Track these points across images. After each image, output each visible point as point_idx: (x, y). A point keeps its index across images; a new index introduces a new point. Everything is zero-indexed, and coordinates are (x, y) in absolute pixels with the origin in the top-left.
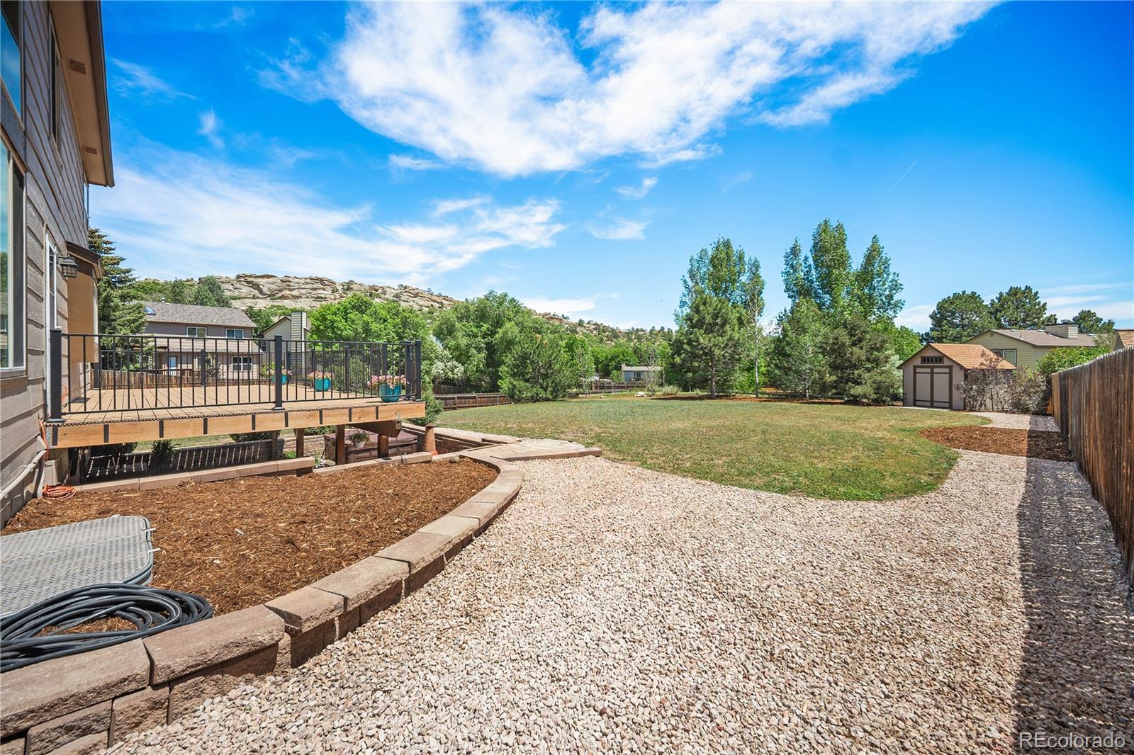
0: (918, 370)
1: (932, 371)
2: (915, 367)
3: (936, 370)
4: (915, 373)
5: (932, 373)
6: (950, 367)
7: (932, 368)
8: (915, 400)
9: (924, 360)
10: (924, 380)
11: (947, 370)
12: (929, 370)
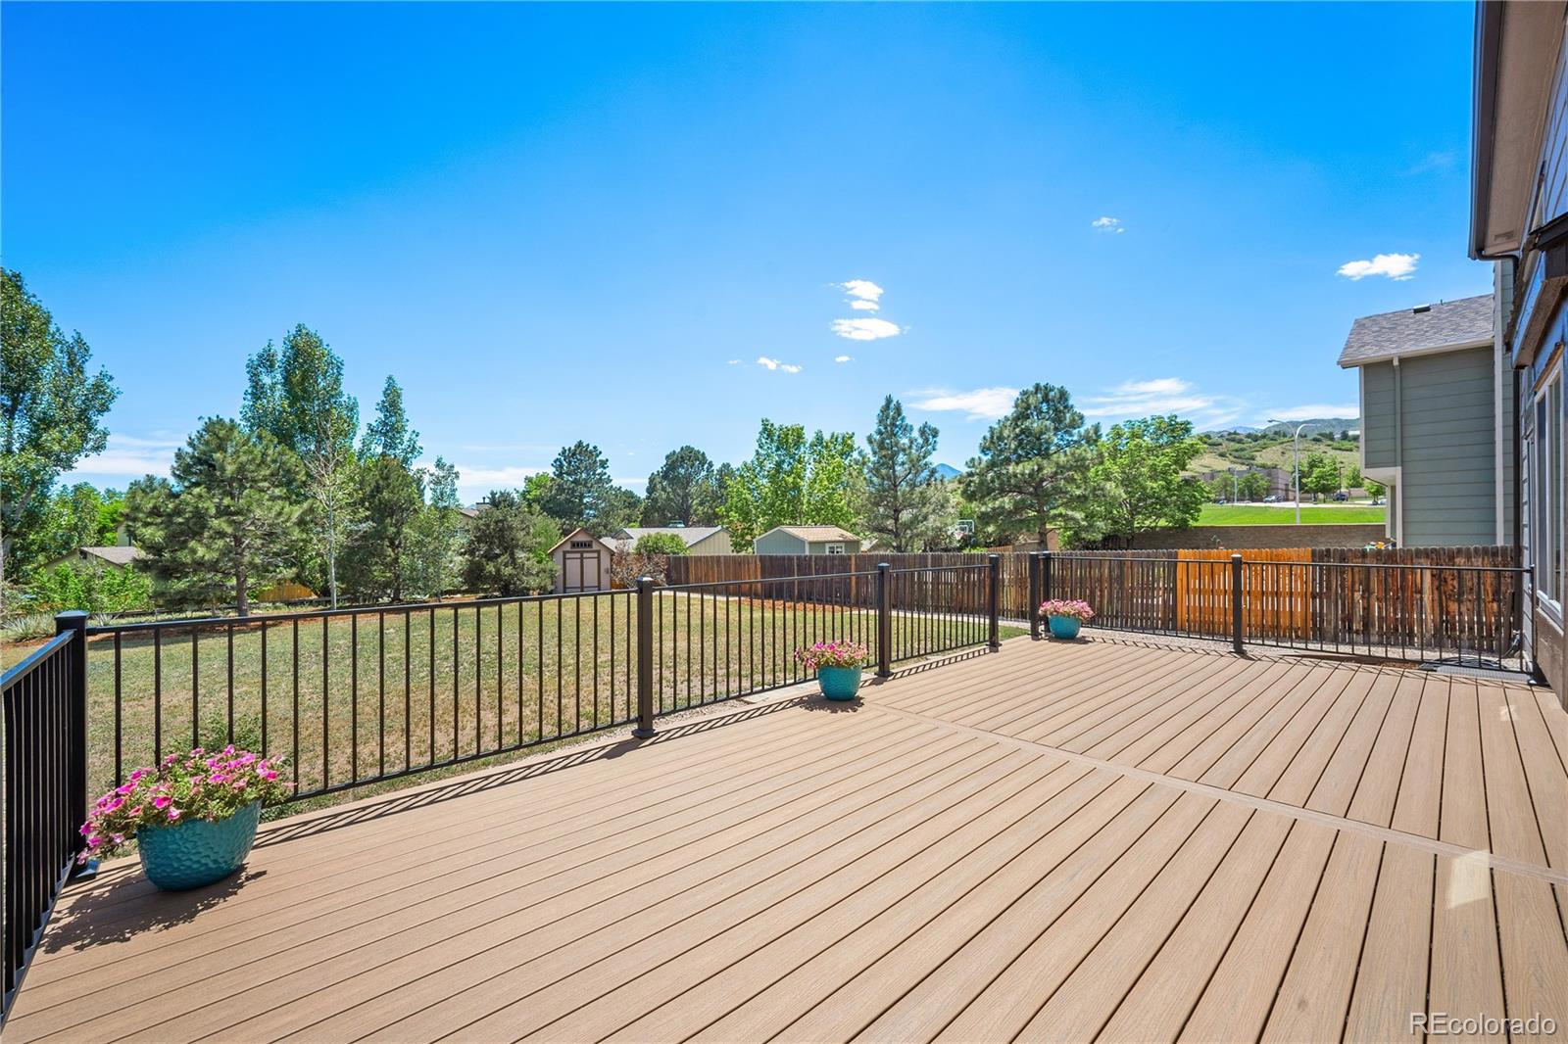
0: (568, 556)
1: (582, 556)
2: (565, 553)
3: (585, 555)
4: (565, 559)
5: (582, 559)
6: (598, 552)
7: (582, 553)
8: (565, 588)
9: (574, 545)
10: (573, 565)
11: (596, 555)
12: (578, 555)
